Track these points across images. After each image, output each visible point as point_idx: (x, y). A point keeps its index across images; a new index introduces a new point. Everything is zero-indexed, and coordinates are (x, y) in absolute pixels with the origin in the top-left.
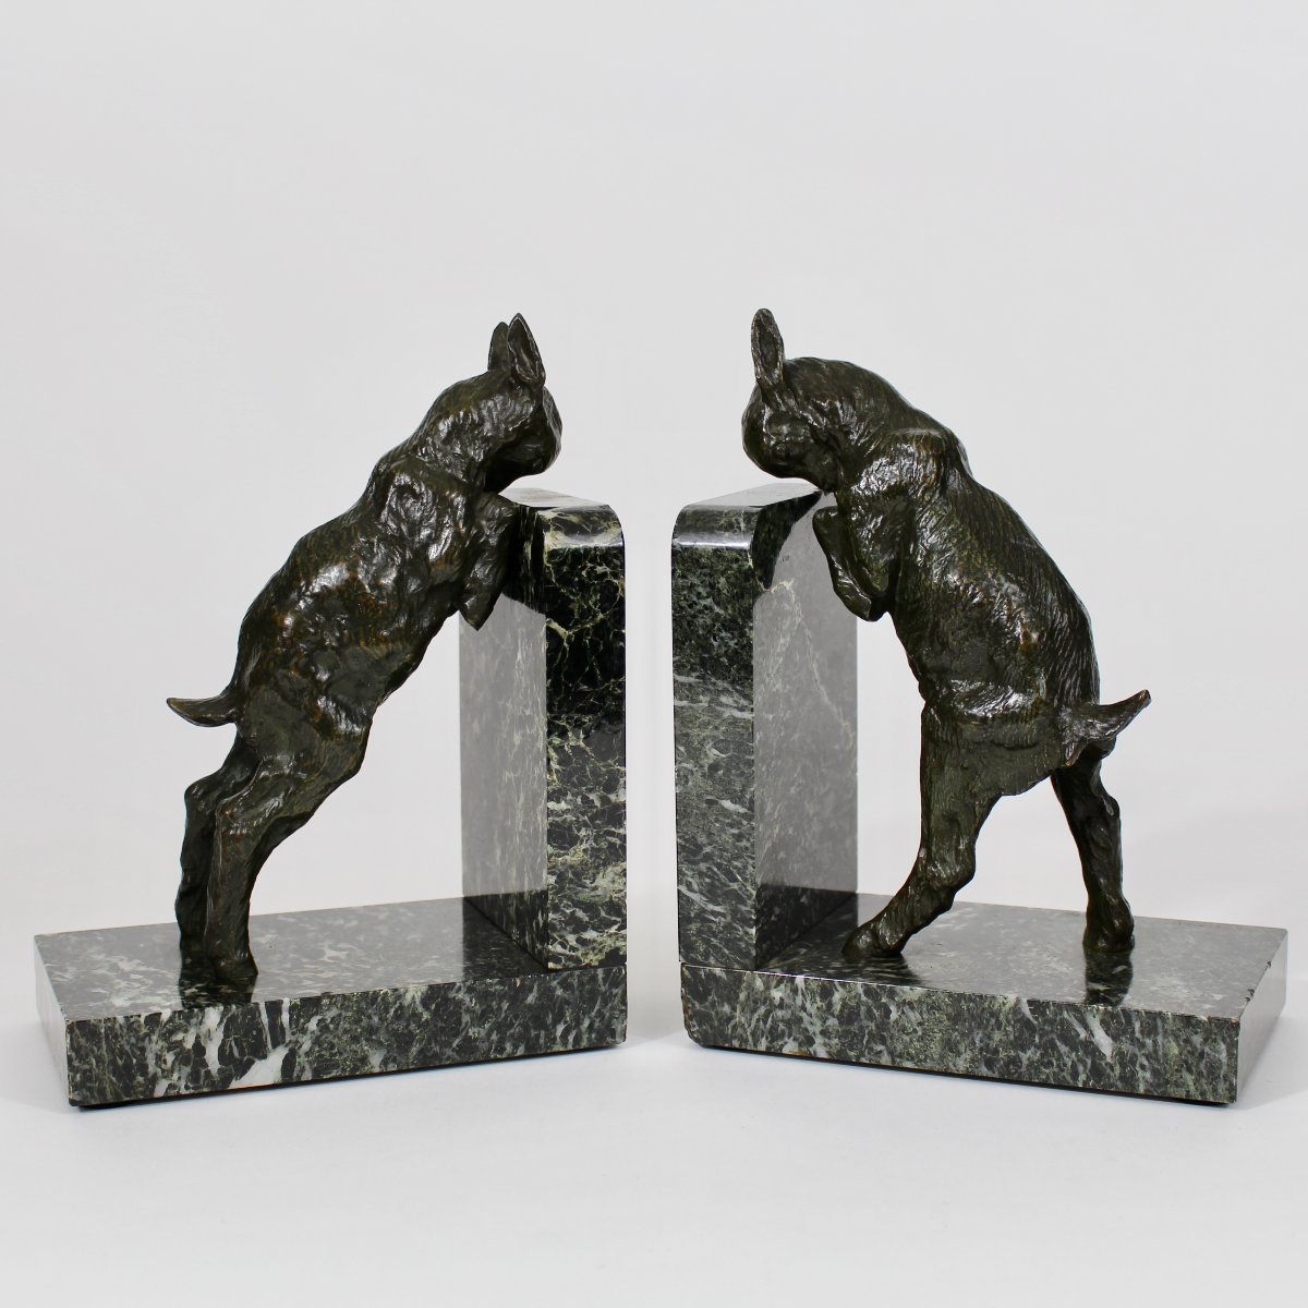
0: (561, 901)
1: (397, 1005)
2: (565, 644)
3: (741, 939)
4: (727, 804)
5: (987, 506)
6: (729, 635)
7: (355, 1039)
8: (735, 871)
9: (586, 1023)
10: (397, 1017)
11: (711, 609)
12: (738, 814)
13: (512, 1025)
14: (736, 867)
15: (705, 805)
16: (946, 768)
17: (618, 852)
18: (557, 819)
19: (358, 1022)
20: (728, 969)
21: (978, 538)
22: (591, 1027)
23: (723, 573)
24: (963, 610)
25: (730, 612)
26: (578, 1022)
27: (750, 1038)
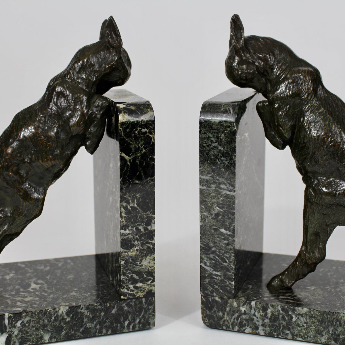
0: (126, 271)
1: (55, 315)
2: (128, 163)
3: (228, 286)
4: (223, 230)
5: (334, 102)
6: (225, 159)
7: (37, 329)
8: (226, 258)
9: (138, 320)
10: (56, 320)
11: (217, 148)
12: (228, 235)
13: (105, 322)
14: (226, 257)
15: (213, 231)
16: (316, 214)
17: (152, 251)
18: (125, 237)
19: (38, 322)
20: (222, 298)
21: (332, 116)
22: (140, 322)
23: (223, 132)
24: (326, 148)
25: (226, 149)
26: (134, 320)
27: (231, 326)
